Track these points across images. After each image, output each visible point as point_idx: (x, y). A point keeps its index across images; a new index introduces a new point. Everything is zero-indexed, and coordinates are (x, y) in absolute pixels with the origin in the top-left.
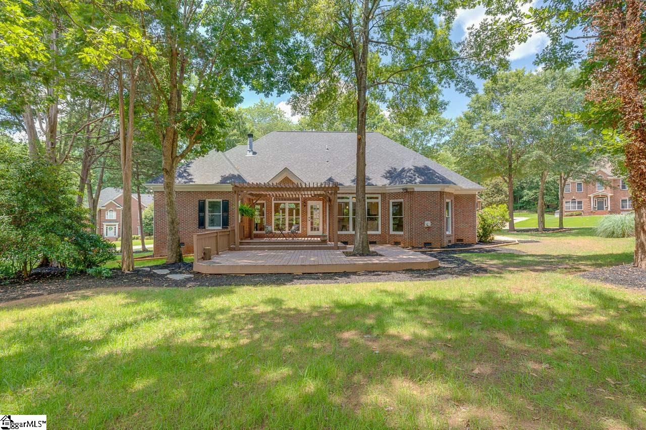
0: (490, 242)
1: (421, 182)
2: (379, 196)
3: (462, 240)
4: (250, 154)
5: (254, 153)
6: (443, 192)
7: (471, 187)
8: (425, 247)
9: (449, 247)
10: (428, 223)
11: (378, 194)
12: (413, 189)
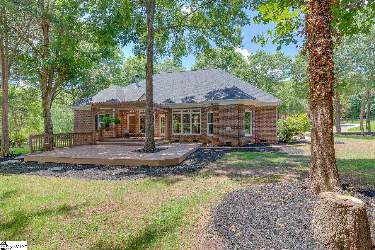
0: (292, 143)
1: (224, 99)
2: (200, 109)
3: (265, 141)
4: (136, 87)
5: (139, 87)
6: (242, 105)
7: (271, 101)
8: (227, 145)
9: (247, 146)
10: (228, 128)
11: (199, 108)
12: (218, 103)
